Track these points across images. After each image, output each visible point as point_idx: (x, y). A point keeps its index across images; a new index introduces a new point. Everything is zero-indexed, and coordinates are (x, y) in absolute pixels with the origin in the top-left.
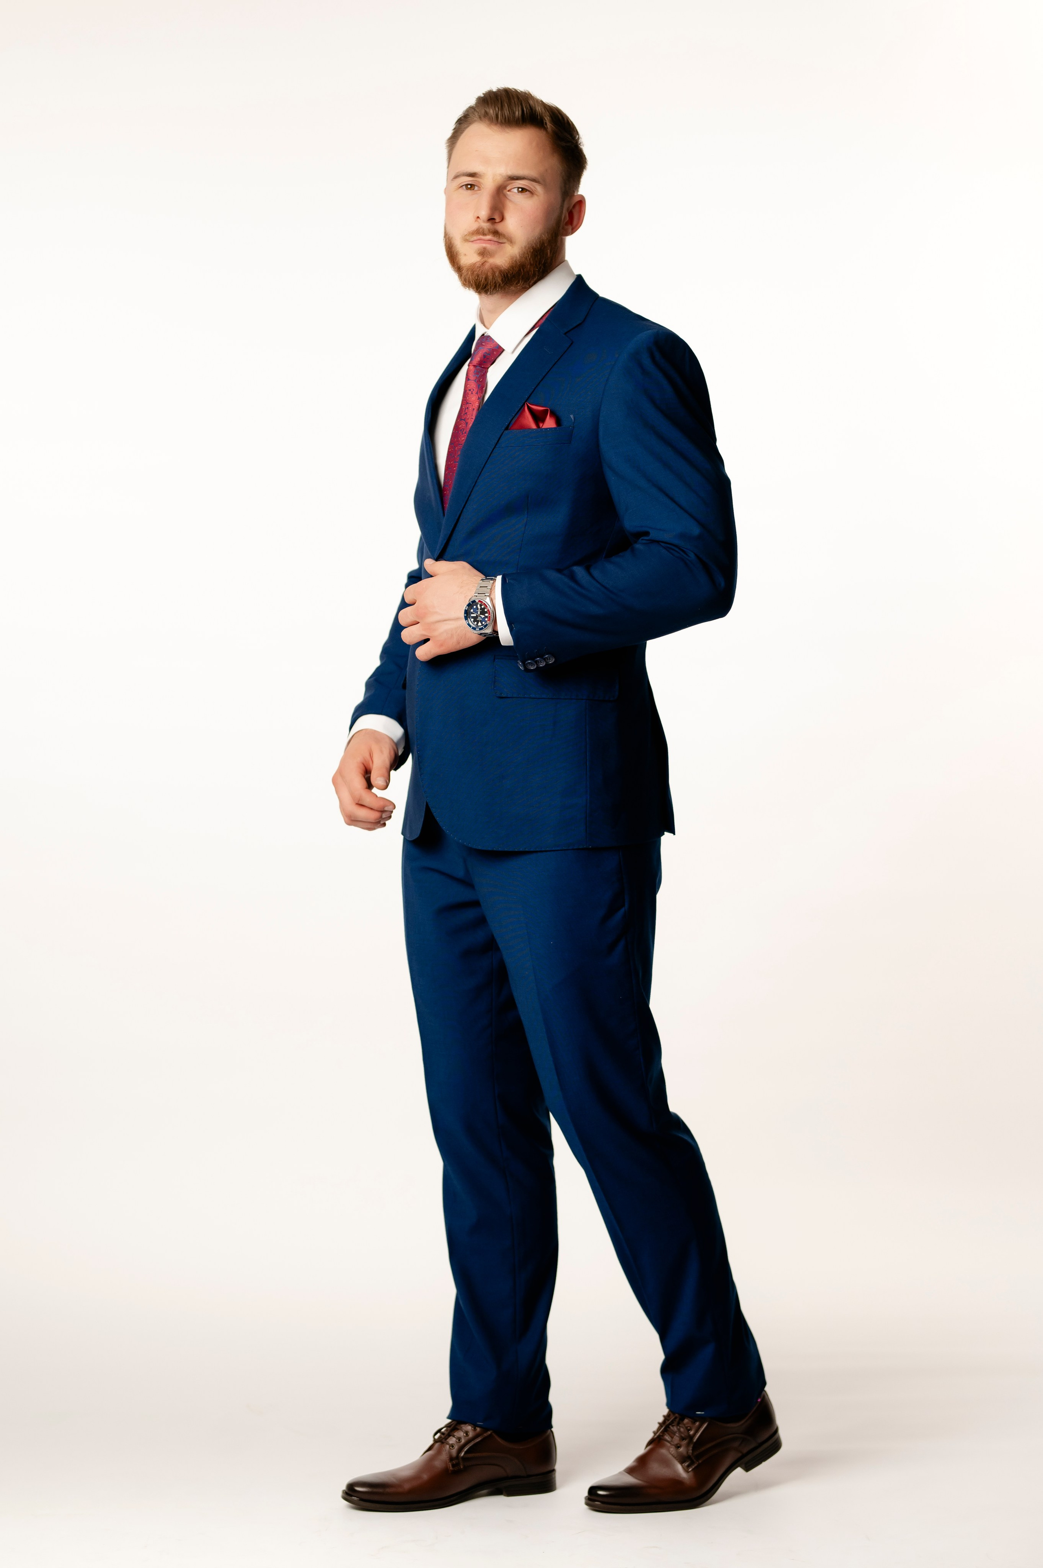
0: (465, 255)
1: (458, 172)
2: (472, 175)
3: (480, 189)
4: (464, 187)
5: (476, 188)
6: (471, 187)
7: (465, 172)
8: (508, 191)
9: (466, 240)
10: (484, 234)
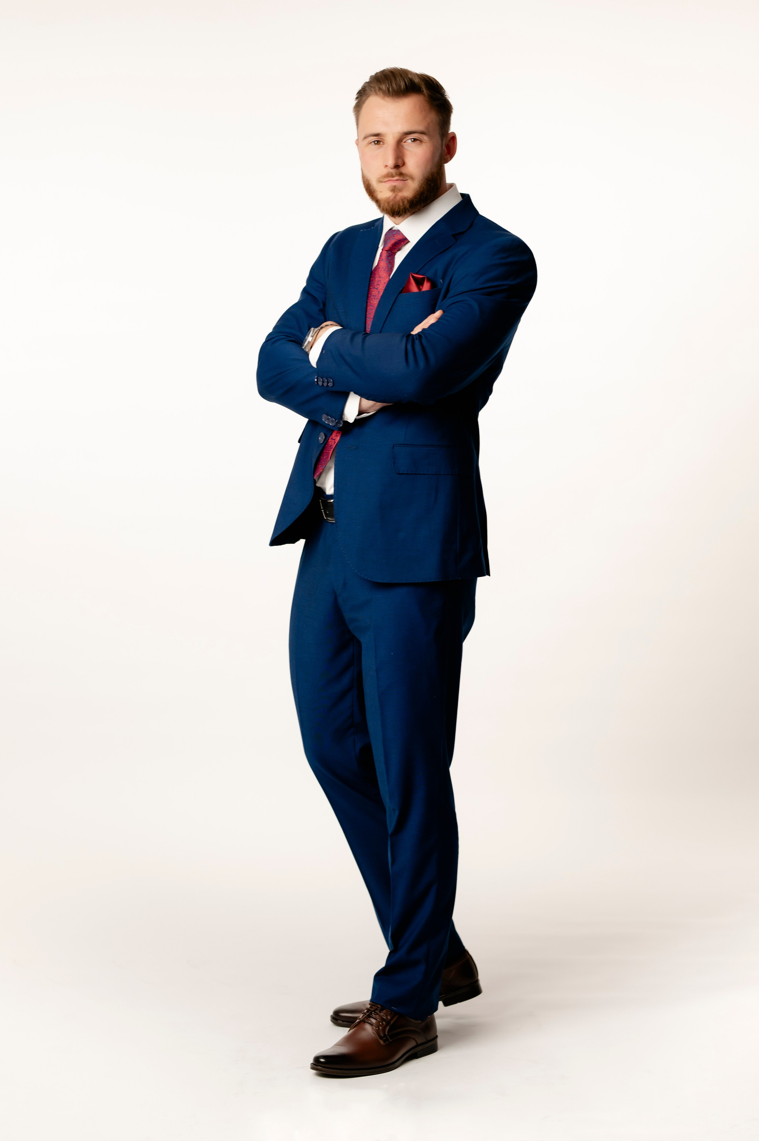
0: (381, 192)
1: (366, 134)
2: (377, 135)
3: (384, 144)
4: (373, 143)
5: (381, 143)
6: (378, 142)
7: (371, 133)
8: (405, 142)
9: (380, 182)
10: (393, 176)
